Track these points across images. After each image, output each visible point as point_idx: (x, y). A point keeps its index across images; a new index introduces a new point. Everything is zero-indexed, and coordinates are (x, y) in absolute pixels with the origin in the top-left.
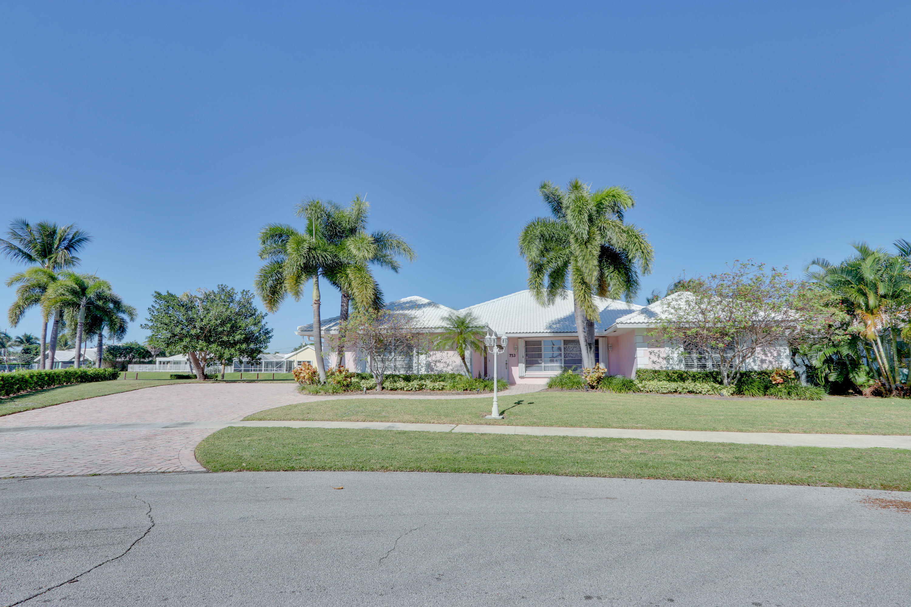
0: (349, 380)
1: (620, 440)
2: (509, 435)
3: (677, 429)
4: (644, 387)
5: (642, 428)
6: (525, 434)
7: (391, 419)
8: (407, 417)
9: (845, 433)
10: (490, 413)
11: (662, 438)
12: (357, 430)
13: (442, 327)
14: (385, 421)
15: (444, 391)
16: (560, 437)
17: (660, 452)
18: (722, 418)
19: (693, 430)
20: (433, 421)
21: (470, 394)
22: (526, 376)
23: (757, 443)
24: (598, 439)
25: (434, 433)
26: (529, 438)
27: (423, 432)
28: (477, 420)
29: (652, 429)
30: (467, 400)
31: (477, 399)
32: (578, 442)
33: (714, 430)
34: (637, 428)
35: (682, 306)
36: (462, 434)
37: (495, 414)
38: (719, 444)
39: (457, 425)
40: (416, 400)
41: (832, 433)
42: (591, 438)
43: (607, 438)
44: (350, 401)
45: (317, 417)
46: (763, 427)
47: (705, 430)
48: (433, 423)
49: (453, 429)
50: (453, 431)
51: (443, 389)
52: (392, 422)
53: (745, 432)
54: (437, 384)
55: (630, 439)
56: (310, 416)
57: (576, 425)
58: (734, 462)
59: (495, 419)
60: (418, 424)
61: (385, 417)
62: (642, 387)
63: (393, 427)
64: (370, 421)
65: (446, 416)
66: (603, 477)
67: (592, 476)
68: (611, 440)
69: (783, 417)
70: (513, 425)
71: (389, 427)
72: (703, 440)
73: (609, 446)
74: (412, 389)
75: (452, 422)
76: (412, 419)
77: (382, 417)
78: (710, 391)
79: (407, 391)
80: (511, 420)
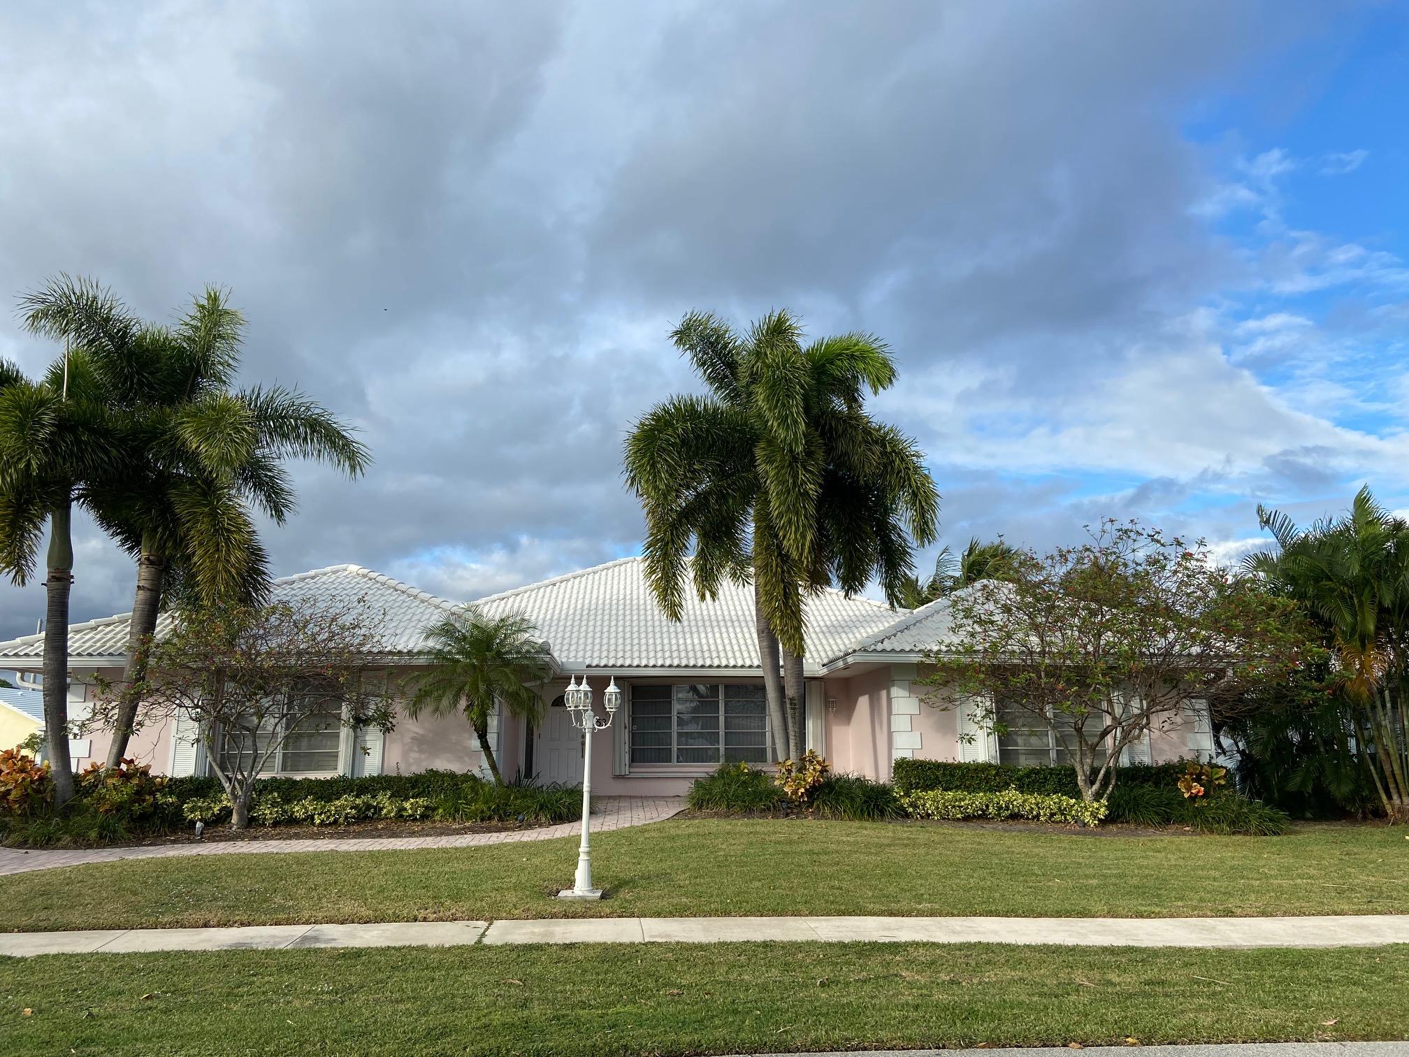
0: (149, 798)
1: (894, 947)
2: (632, 944)
3: (1006, 914)
4: (915, 806)
5: (932, 914)
6: (673, 940)
7: (306, 914)
8: (347, 908)
9: (1336, 913)
10: (570, 884)
11: (984, 940)
12: (218, 954)
13: (429, 653)
14: (289, 922)
15: (428, 824)
16: (756, 945)
17: (990, 975)
18: (1094, 882)
19: (1040, 915)
20: (423, 913)
21: (499, 830)
22: (631, 775)
23: (1177, 944)
24: (843, 946)
25: (441, 950)
26: (685, 952)
27: (410, 948)
28: (539, 905)
29: (953, 915)
30: (499, 847)
31: (525, 845)
32: (800, 956)
33: (1084, 914)
34: (920, 914)
35: (995, 618)
36: (514, 948)
37: (581, 886)
38: (1105, 950)
39: (491, 920)
40: (361, 855)
41: (1313, 915)
42: (830, 945)
43: (865, 944)
44: (165, 864)
45: (75, 917)
46: (1180, 903)
47: (1068, 914)
48: (425, 920)
49: (483, 935)
50: (486, 941)
51: (424, 817)
52: (307, 922)
53: (1149, 917)
54: (407, 805)
55: (916, 945)
56: (55, 916)
57: (783, 910)
58: (1146, 995)
59: (583, 900)
60: (383, 926)
61: (282, 908)
62: (911, 805)
63: (316, 939)
64: (242, 924)
65: (457, 897)
66: (889, 1049)
67: (865, 1049)
68: (875, 947)
69: (1215, 879)
70: (632, 915)
71: (304, 939)
72: (1070, 941)
73: (875, 965)
74: (336, 821)
75: (473, 916)
76: (364, 912)
77: (275, 911)
78: (1055, 814)
79: (322, 824)
80: (626, 901)
